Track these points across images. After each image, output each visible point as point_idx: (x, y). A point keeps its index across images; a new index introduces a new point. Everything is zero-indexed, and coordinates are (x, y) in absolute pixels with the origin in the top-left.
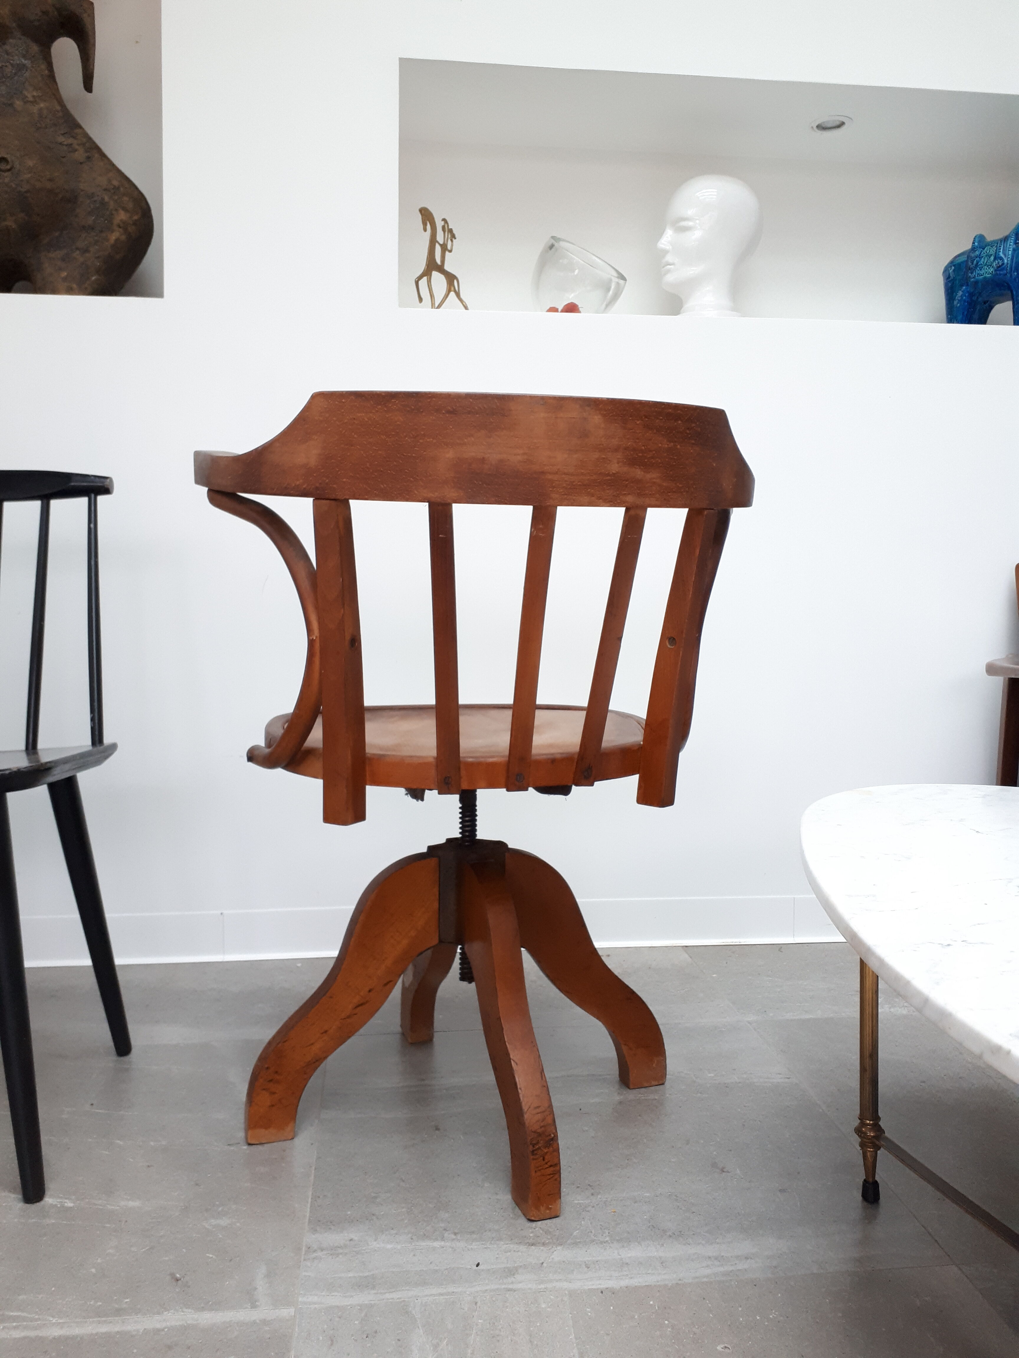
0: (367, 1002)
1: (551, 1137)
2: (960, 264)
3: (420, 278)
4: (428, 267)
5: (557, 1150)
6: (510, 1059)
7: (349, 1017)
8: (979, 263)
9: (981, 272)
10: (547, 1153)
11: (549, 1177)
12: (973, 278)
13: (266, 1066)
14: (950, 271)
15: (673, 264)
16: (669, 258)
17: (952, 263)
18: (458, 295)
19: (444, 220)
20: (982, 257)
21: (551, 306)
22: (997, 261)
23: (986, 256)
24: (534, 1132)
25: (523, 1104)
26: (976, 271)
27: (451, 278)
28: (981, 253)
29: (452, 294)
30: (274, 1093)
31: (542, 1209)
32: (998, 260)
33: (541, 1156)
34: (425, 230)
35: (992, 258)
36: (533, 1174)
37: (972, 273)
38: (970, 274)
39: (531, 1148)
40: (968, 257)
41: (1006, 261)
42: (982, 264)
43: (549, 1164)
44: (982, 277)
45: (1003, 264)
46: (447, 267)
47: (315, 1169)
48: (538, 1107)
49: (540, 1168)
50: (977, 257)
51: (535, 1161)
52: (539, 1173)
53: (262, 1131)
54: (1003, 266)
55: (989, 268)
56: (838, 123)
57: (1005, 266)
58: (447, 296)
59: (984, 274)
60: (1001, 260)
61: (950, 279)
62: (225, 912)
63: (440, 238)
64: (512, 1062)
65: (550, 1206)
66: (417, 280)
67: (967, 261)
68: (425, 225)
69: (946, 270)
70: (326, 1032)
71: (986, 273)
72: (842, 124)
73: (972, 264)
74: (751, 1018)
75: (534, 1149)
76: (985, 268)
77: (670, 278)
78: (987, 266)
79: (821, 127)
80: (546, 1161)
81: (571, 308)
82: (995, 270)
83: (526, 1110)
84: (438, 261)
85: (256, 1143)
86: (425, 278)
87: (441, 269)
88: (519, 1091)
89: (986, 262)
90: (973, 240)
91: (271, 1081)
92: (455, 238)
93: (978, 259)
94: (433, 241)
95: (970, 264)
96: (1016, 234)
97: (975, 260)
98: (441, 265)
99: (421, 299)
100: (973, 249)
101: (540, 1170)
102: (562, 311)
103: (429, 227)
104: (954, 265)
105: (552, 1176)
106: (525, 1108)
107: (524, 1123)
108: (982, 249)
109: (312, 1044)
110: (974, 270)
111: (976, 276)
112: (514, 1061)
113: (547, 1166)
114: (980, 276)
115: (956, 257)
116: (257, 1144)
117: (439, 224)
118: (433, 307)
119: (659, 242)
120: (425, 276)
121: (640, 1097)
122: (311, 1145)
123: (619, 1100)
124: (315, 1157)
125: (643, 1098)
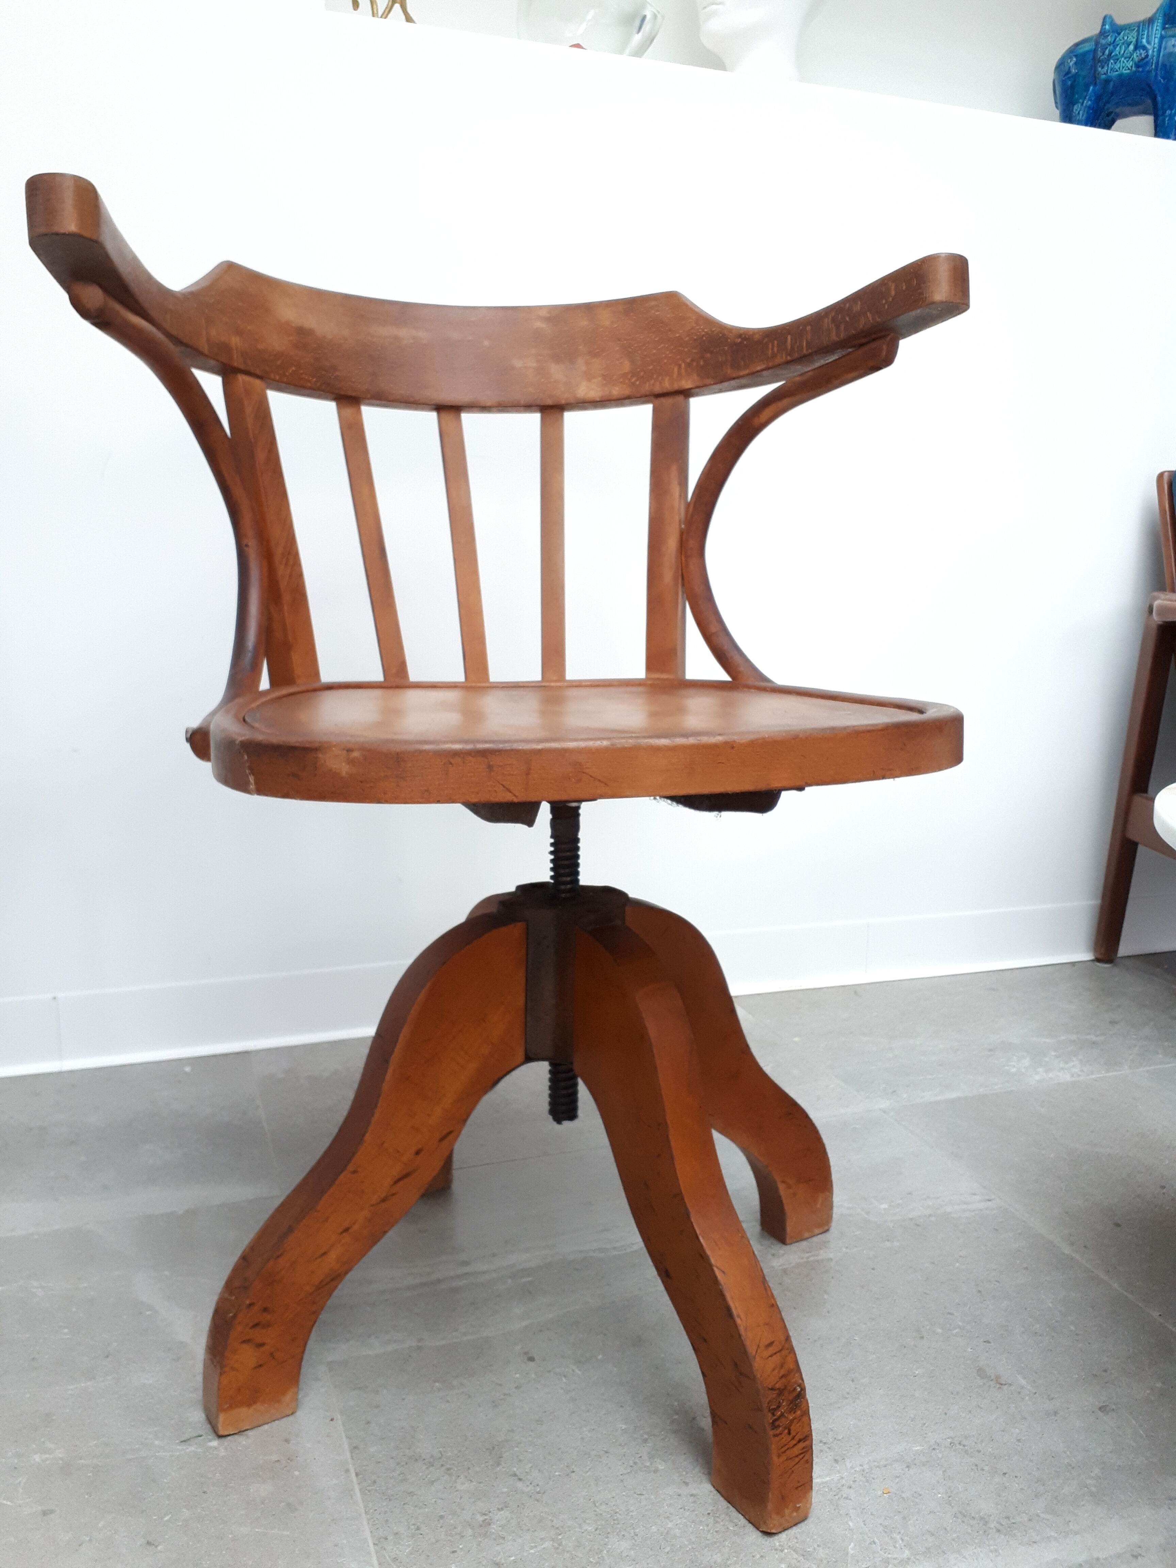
0: (414, 1171)
1: (798, 1392)
2: (1085, 54)
5: (806, 1413)
6: (711, 1266)
7: (384, 1200)
8: (1113, 54)
9: (1117, 67)
10: (792, 1421)
11: (797, 1460)
12: (1105, 74)
13: (248, 1302)
14: (1071, 64)
17: (1072, 52)
18: (404, 7)
20: (1118, 45)
22: (1138, 52)
23: (1123, 43)
24: (772, 1389)
25: (747, 1343)
26: (1108, 65)
28: (1115, 39)
30: (262, 1345)
31: (787, 1511)
32: (1140, 51)
33: (785, 1428)
35: (1132, 47)
36: (775, 1459)
37: (1103, 67)
38: (1100, 69)
39: (770, 1418)
40: (1097, 43)
41: (1150, 52)
42: (1117, 55)
43: (797, 1438)
44: (1117, 73)
45: (1147, 56)
47: (357, 1475)
48: (771, 1344)
49: (783, 1449)
50: (1110, 45)
51: (777, 1439)
52: (784, 1458)
53: (243, 1411)
54: (1147, 60)
55: (1127, 61)
57: (1150, 60)
59: (1119, 68)
60: (1144, 50)
61: (1070, 75)
62: (60, 995)
64: (715, 1269)
65: (798, 1505)
67: (1095, 51)
69: (1061, 66)
70: (346, 1230)
71: (1123, 67)
73: (1103, 54)
74: (884, 1104)
75: (775, 1417)
76: (1122, 61)
78: (1125, 58)
80: (793, 1433)
82: (1137, 66)
83: (754, 1353)
85: (231, 1433)
88: (738, 1321)
89: (1123, 52)
90: (1101, 21)
91: (256, 1325)
93: (1111, 47)
95: (1099, 53)
96: (1166, 15)
97: (1107, 48)
100: (1103, 33)
101: (785, 1452)
104: (1076, 56)
105: (802, 1456)
106: (751, 1349)
107: (755, 1376)
108: (1116, 34)
109: (325, 1254)
110: (1105, 63)
111: (1109, 71)
112: (717, 1267)
113: (794, 1442)
114: (1113, 71)
115: (1077, 45)
116: (233, 1434)
121: (808, 1258)
122: (331, 1422)
123: (781, 1268)
124: (346, 1447)
125: (812, 1258)
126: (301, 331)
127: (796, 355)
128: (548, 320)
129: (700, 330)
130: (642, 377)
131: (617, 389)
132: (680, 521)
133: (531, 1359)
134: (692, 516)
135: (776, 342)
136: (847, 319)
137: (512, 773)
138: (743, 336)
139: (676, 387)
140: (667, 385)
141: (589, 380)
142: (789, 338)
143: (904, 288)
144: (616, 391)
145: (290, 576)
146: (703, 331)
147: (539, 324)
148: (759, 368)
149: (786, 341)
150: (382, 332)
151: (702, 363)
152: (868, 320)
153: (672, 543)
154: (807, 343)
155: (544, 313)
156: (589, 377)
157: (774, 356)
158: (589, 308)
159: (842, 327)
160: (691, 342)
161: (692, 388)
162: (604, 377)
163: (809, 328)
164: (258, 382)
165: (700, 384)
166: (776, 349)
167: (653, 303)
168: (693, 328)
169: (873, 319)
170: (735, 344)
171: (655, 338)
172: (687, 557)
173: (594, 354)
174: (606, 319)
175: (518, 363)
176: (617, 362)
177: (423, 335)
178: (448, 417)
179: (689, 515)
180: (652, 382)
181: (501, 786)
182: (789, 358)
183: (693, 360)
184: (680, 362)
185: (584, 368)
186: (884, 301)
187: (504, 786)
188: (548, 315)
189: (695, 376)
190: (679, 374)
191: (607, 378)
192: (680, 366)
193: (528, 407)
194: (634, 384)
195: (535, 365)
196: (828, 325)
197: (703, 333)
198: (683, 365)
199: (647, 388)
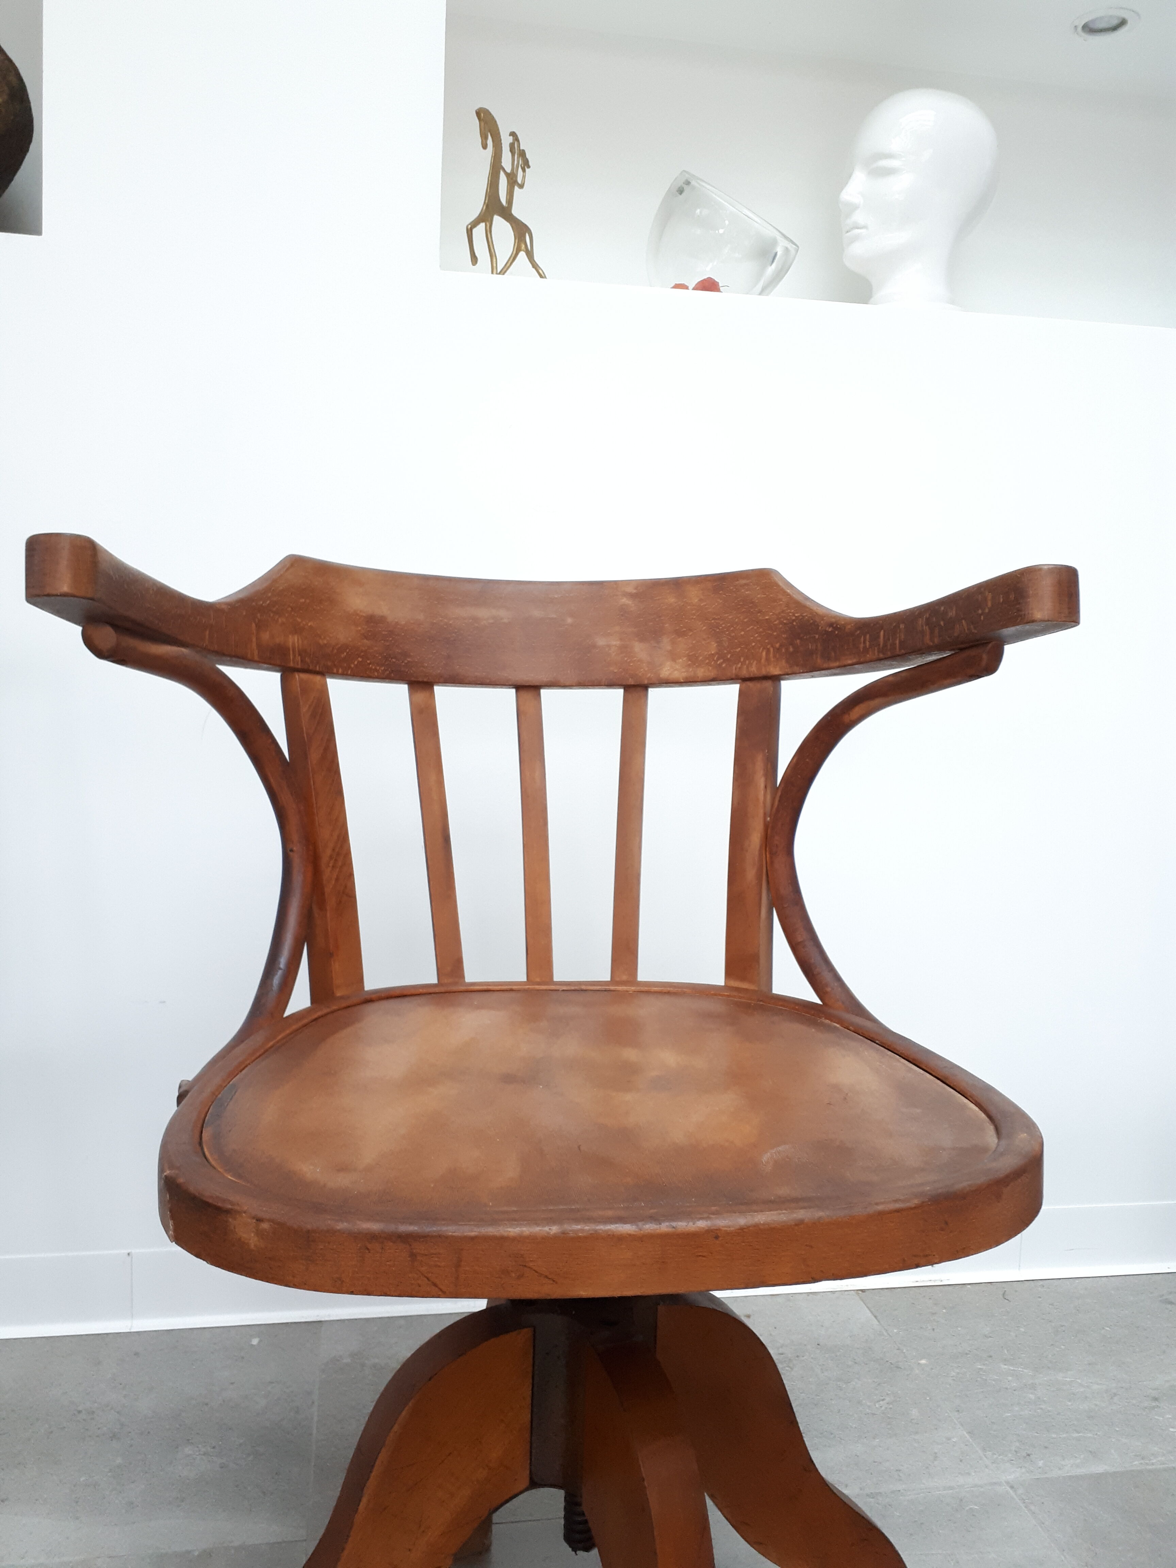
3: (475, 224)
4: (487, 206)
15: (865, 227)
16: (858, 217)
18: (530, 255)
19: (513, 134)
21: (677, 283)
27: (521, 231)
29: (522, 255)
34: (485, 147)
46: (516, 212)
56: (1115, 22)
58: (513, 258)
62: (133, 1251)
63: (507, 161)
66: (469, 226)
68: (484, 138)
72: (1123, 23)
77: (857, 249)
79: (1090, 29)
81: (709, 285)
84: (503, 199)
86: (482, 225)
87: (506, 213)
92: (529, 167)
94: (496, 167)
98: (507, 207)
99: (474, 259)
102: (694, 289)
103: (490, 141)
117: (506, 141)
118: (495, 271)
119: (844, 191)
120: (483, 222)
126: (371, 620)
127: (889, 654)
128: (632, 596)
129: (790, 614)
130: (728, 660)
131: (702, 670)
132: (765, 814)
134: (778, 810)
135: (868, 636)
136: (942, 623)
137: (439, 1264)
138: (835, 626)
139: (764, 672)
140: (755, 670)
141: (674, 660)
142: (882, 633)
143: (1001, 600)
144: (701, 673)
145: (337, 879)
146: (794, 615)
147: (625, 601)
148: (850, 662)
149: (879, 637)
150: (459, 614)
151: (791, 649)
152: (963, 628)
153: (755, 839)
154: (900, 642)
155: (630, 589)
156: (673, 656)
157: (866, 651)
158: (677, 584)
159: (937, 631)
160: (781, 626)
161: (781, 675)
162: (690, 657)
163: (902, 626)
164: (318, 678)
165: (789, 671)
166: (868, 644)
167: (743, 582)
168: (783, 611)
169: (968, 629)
170: (827, 632)
171: (744, 619)
172: (773, 854)
173: (680, 633)
174: (694, 595)
175: (601, 642)
176: (703, 642)
177: (504, 615)
178: (527, 695)
179: (774, 810)
180: (739, 665)
181: (426, 1279)
182: (881, 656)
183: (781, 646)
184: (769, 647)
185: (669, 648)
186: (980, 612)
187: (428, 1279)
188: (635, 591)
189: (783, 663)
190: (767, 659)
191: (693, 660)
192: (768, 651)
193: (611, 685)
194: (720, 665)
195: (618, 643)
196: (922, 626)
197: (794, 618)
198: (772, 650)
199: (733, 670)
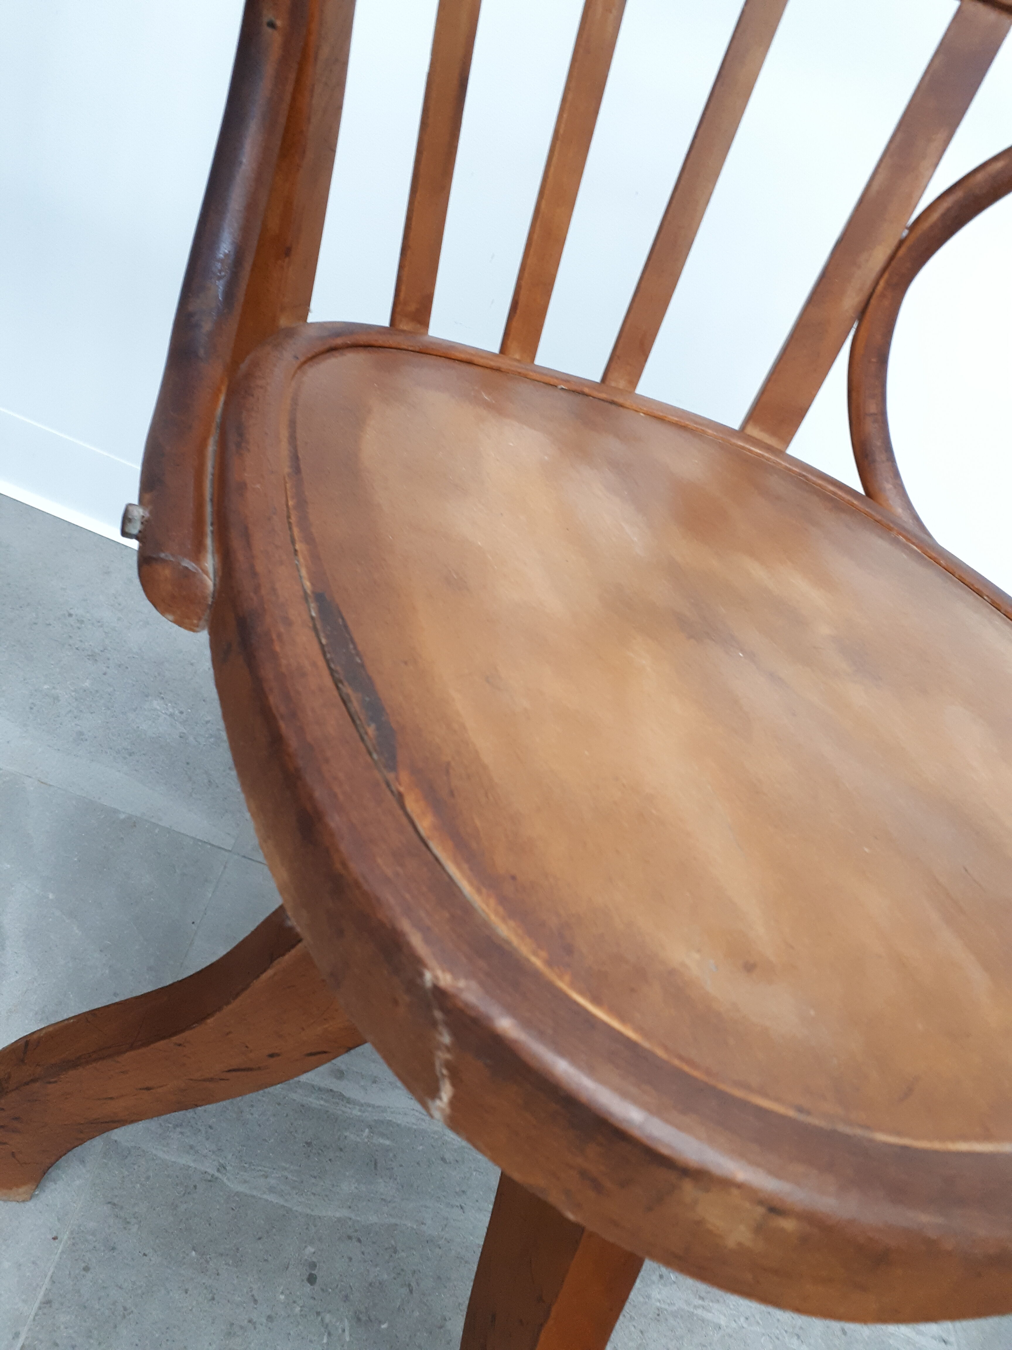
7: (208, 1080)
70: (147, 1089)
121: (696, 1307)
122: (52, 1241)
123: (658, 1304)
124: (40, 1296)
125: (699, 1312)
133: (312, 1279)
